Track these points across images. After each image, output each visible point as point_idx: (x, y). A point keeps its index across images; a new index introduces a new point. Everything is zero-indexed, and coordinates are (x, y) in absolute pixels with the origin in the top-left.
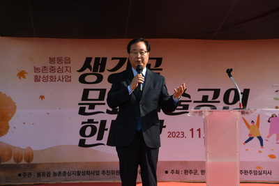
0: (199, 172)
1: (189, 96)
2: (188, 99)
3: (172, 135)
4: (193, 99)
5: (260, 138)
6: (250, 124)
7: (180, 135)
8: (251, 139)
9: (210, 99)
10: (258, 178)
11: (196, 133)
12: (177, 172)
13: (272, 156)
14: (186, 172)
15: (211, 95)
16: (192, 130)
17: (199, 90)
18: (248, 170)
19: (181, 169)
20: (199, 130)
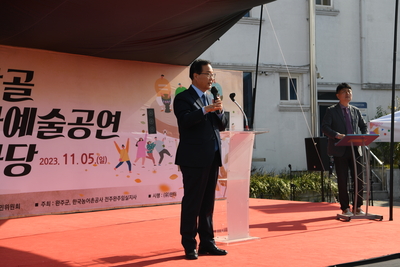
0: (71, 202)
1: (63, 118)
2: (61, 120)
3: (44, 161)
4: (67, 121)
5: (129, 163)
6: (121, 148)
7: (54, 162)
8: (121, 163)
9: (84, 121)
10: (125, 203)
11: (70, 159)
12: (48, 204)
13: (138, 181)
14: (58, 203)
15: (85, 116)
16: (66, 155)
17: (74, 111)
18: (117, 196)
19: (53, 200)
20: (73, 155)
